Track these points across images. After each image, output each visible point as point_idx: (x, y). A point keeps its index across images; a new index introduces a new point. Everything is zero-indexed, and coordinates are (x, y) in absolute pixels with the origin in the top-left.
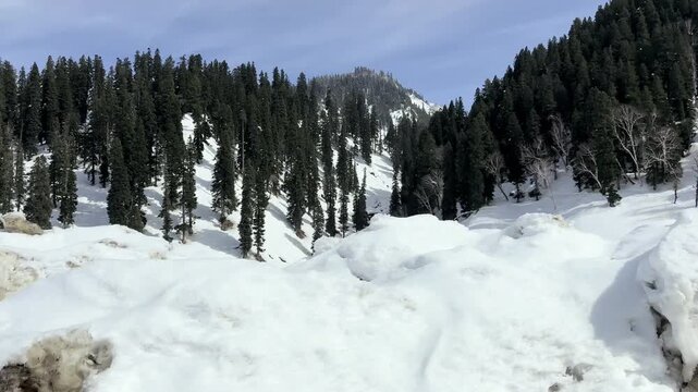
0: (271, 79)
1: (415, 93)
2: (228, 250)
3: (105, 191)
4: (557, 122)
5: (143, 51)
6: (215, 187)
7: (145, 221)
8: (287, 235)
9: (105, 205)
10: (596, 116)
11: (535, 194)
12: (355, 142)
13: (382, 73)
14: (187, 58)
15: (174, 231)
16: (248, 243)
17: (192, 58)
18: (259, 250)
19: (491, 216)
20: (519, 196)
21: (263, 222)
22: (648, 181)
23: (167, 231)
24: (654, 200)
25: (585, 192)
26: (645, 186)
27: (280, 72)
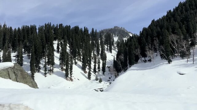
0: (83, 30)
1: (131, 33)
2: (62, 77)
3: (30, 60)
4: (156, 40)
5: (47, 23)
6: (60, 59)
7: (40, 69)
8: (81, 73)
9: (30, 64)
10: (164, 37)
11: (150, 61)
12: (108, 47)
13: (122, 28)
14: (58, 25)
15: (48, 71)
16: (68, 75)
17: (60, 24)
18: (71, 76)
19: (136, 67)
20: (145, 61)
21: (72, 69)
22: (181, 56)
23: (46, 71)
24: (182, 62)
25: (163, 60)
26: (180, 58)
27: (86, 28)
